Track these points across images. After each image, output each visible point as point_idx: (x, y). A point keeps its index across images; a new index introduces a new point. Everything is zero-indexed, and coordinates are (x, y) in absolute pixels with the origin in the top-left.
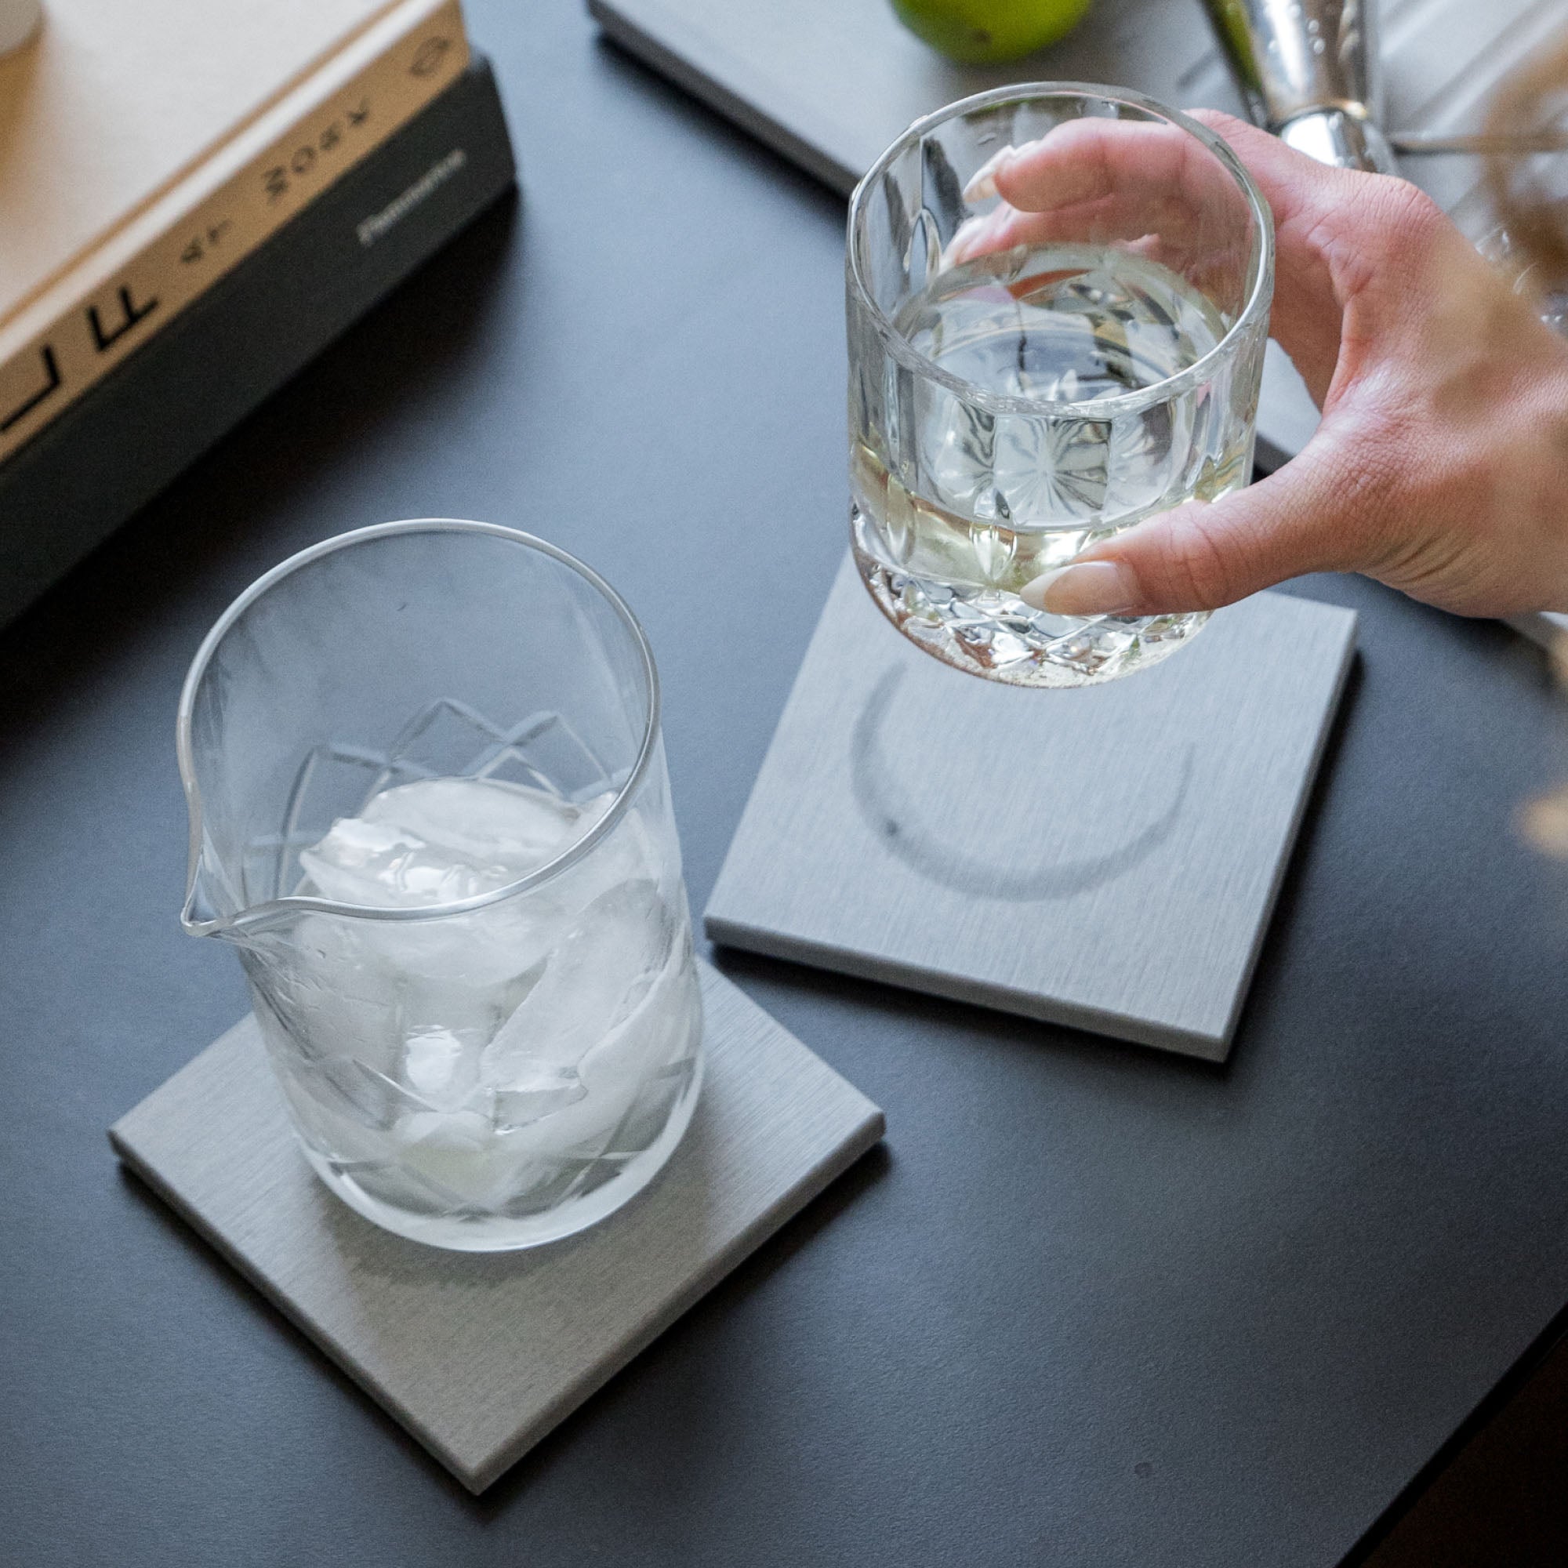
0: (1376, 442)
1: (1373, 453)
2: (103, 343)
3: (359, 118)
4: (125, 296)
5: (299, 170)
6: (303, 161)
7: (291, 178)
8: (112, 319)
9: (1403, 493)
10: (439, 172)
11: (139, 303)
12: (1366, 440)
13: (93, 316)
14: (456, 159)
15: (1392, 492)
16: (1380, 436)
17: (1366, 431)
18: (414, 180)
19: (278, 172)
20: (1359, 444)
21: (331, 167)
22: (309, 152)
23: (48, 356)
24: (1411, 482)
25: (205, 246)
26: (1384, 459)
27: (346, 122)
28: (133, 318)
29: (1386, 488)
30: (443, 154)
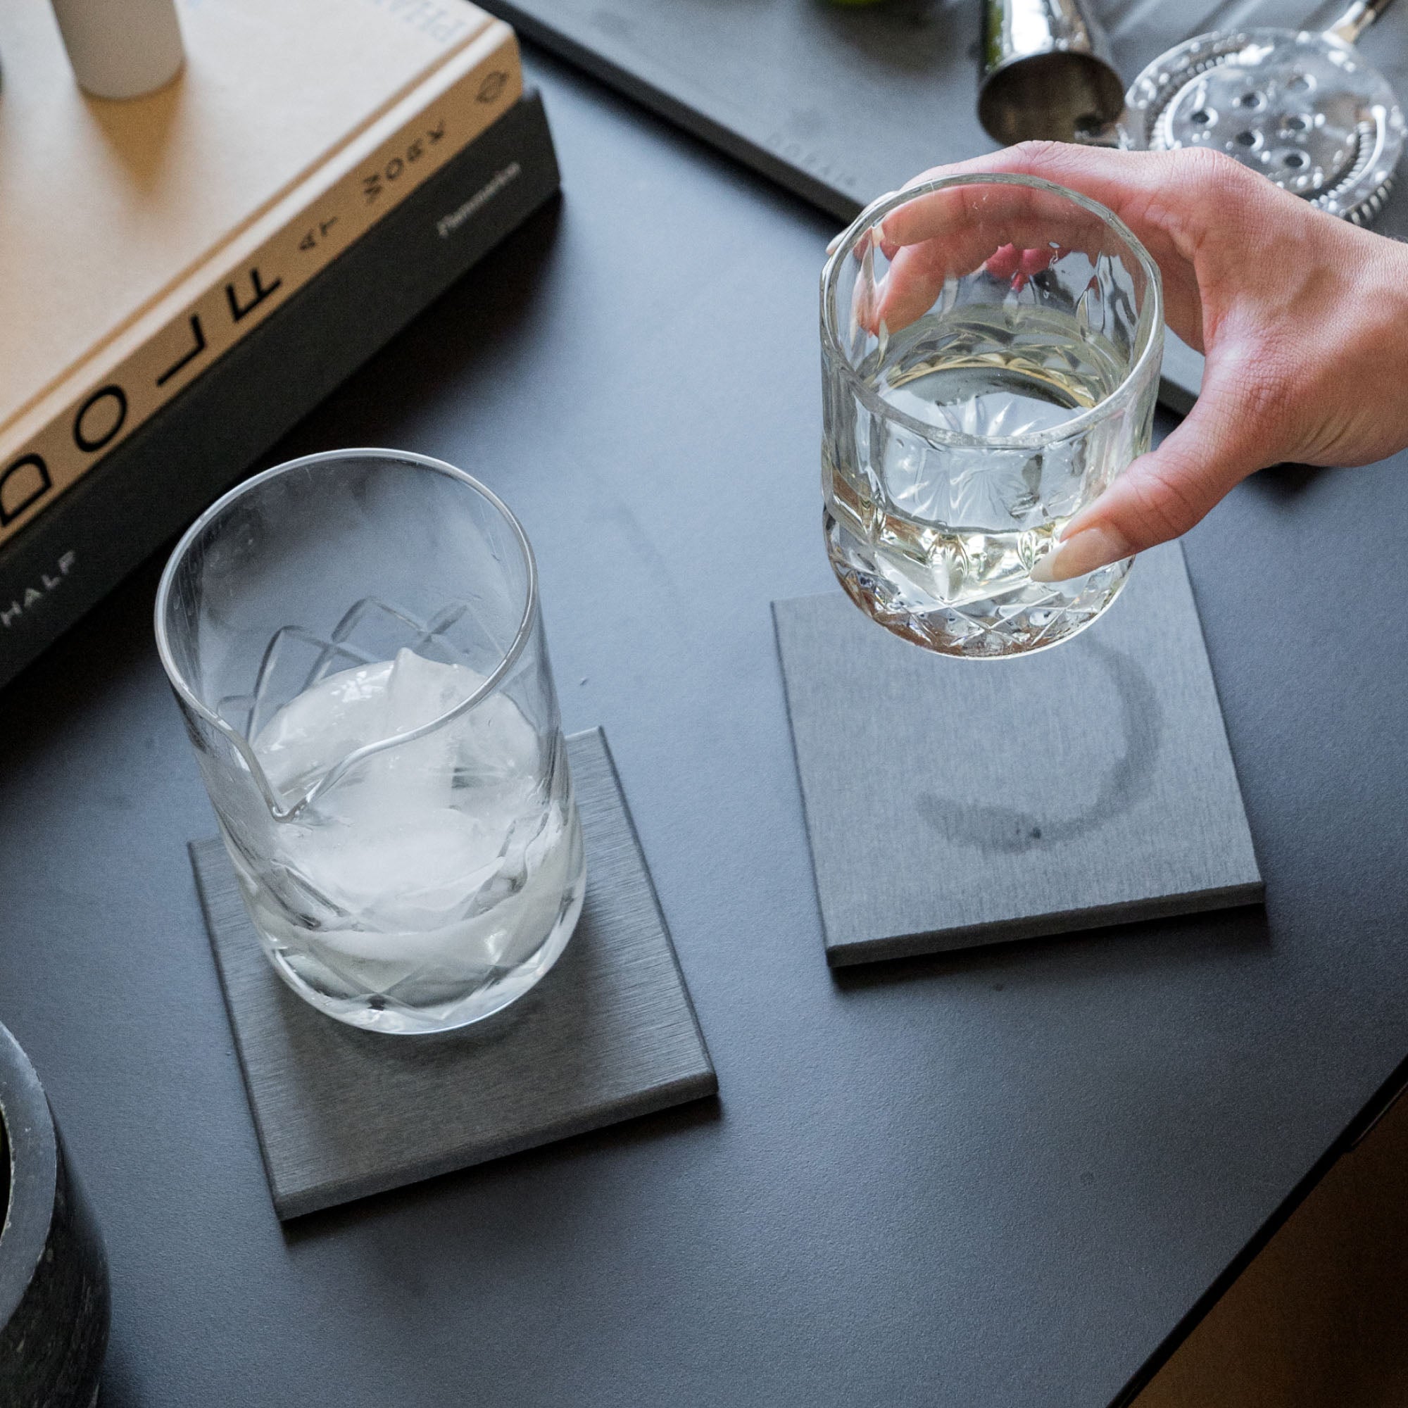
0: (1260, 361)
1: (1262, 371)
2: (238, 314)
3: (437, 136)
4: (255, 276)
5: (391, 177)
6: (394, 169)
7: (384, 182)
8: (245, 295)
9: (1296, 395)
10: (501, 180)
11: (266, 283)
12: (1252, 362)
13: (231, 292)
14: (513, 170)
15: (1287, 397)
16: (1261, 355)
17: (1249, 355)
18: (480, 187)
19: (375, 178)
20: (1248, 368)
21: (415, 175)
22: (398, 162)
23: (195, 323)
24: (1298, 385)
25: (317, 237)
26: (1272, 373)
27: (427, 139)
28: (262, 295)
29: (1282, 396)
30: (503, 167)
